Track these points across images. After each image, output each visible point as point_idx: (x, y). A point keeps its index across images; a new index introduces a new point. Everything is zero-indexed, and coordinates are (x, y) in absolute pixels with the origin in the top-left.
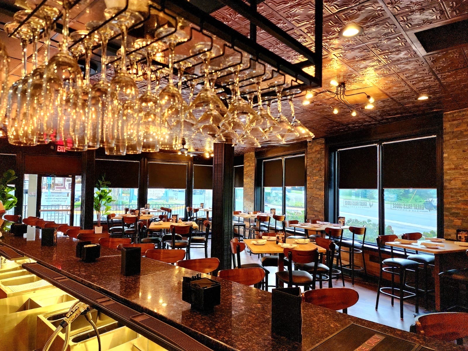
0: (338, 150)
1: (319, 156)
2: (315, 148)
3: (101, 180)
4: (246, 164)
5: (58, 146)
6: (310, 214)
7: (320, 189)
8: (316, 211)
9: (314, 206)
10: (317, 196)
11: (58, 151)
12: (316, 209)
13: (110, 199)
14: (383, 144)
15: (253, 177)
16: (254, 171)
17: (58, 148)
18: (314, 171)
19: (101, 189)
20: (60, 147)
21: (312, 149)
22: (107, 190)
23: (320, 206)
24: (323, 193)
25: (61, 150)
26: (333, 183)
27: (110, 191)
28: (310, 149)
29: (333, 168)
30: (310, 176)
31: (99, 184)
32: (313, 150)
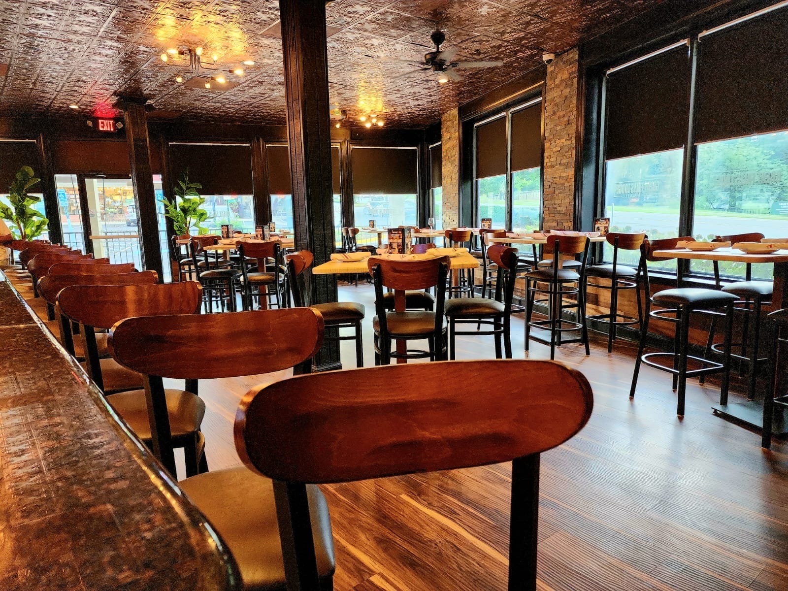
0: (608, 72)
1: (567, 91)
2: (559, 76)
3: (184, 181)
4: (445, 136)
5: (100, 121)
6: (548, 221)
7: (567, 166)
8: (559, 213)
9: (556, 202)
10: (562, 181)
11: (101, 129)
12: (559, 209)
13: (202, 214)
14: (700, 35)
15: (457, 163)
16: (457, 149)
17: (100, 125)
18: (558, 128)
19: (187, 197)
20: (102, 123)
21: (554, 79)
22: (194, 198)
23: (567, 201)
24: (571, 172)
25: (105, 126)
26: (594, 150)
27: (202, 201)
28: (551, 79)
29: (595, 116)
30: (550, 140)
31: (181, 189)
32: (557, 82)
